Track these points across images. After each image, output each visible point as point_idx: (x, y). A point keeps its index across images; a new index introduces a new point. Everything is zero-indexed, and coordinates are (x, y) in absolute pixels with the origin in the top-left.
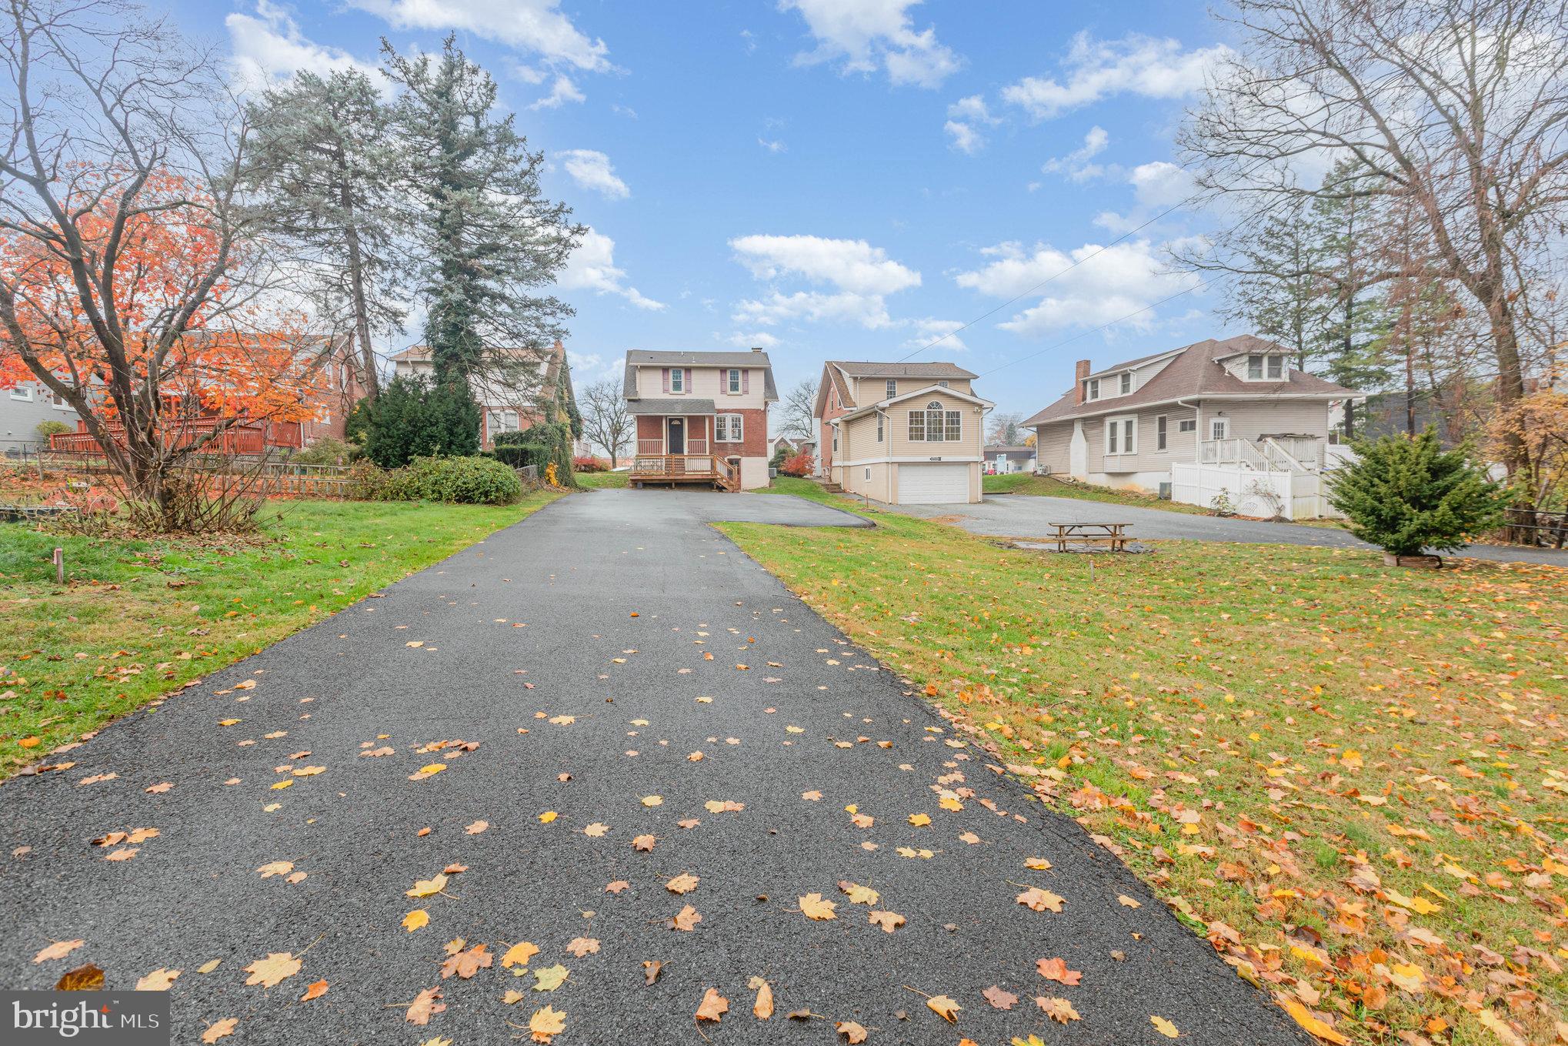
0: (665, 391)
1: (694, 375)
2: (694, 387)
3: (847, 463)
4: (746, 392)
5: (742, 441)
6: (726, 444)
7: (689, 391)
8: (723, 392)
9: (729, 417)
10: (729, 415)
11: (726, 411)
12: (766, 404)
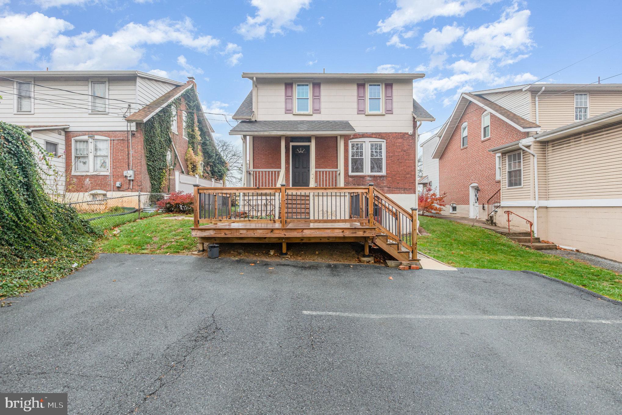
0: (288, 111)
1: (325, 92)
2: (323, 105)
3: (544, 203)
4: (389, 111)
5: (384, 173)
6: (363, 177)
7: (317, 111)
8: (361, 111)
9: (367, 145)
10: (367, 140)
11: (364, 135)
12: (415, 127)
